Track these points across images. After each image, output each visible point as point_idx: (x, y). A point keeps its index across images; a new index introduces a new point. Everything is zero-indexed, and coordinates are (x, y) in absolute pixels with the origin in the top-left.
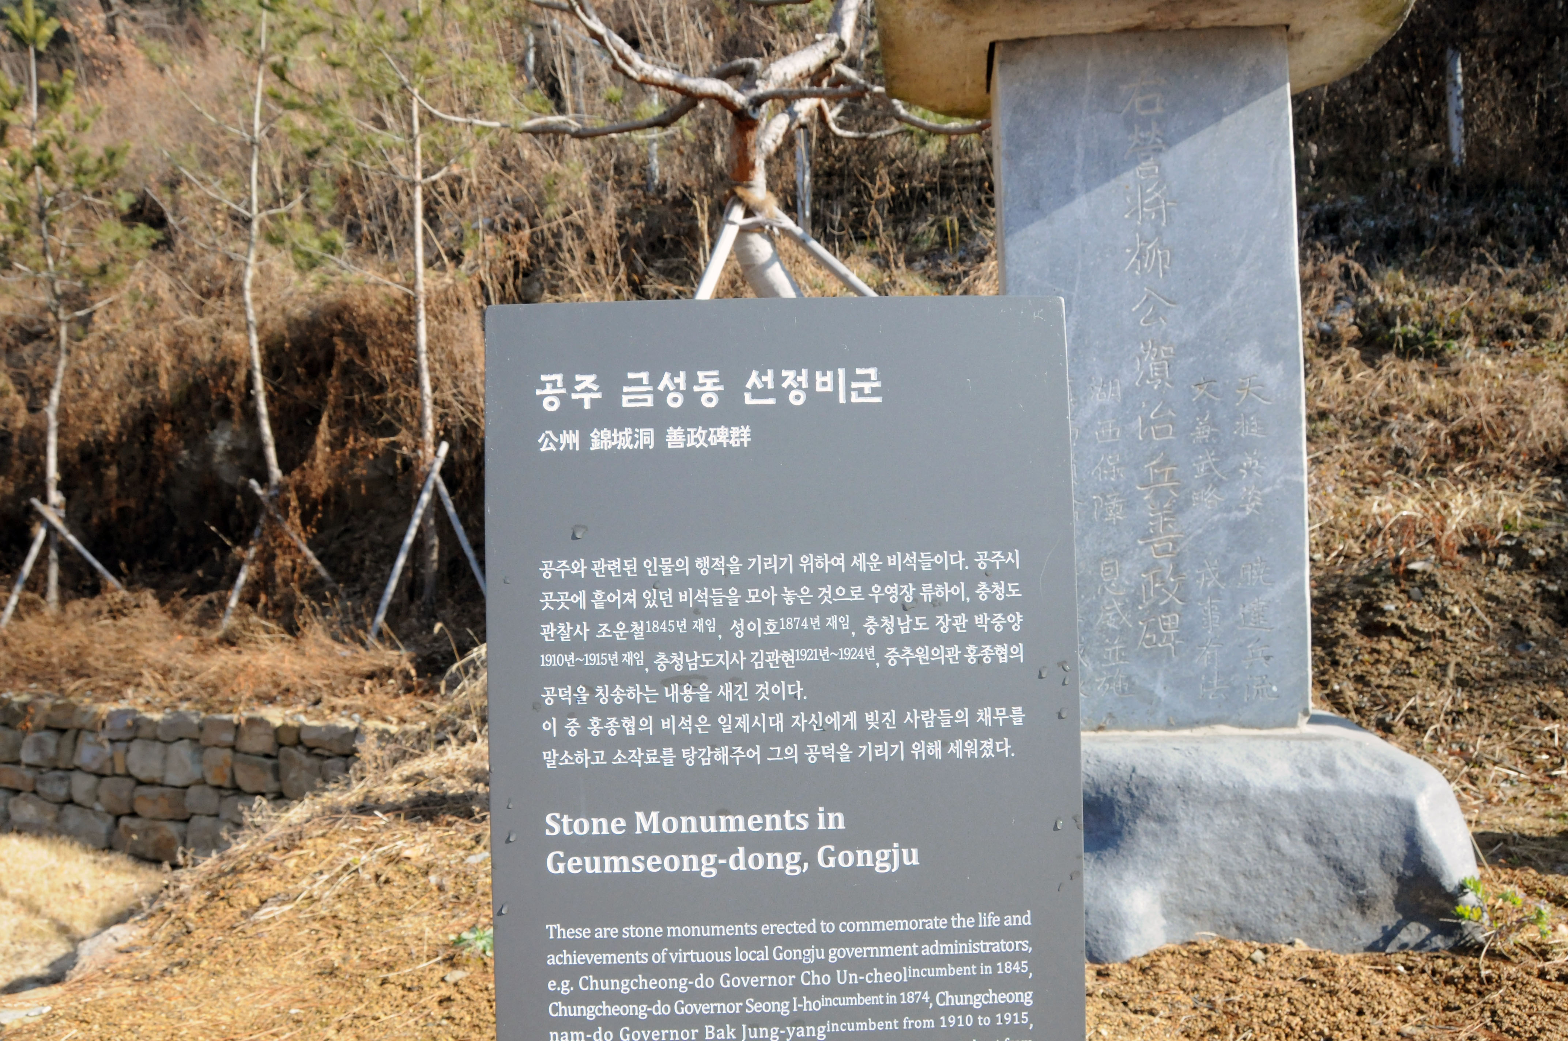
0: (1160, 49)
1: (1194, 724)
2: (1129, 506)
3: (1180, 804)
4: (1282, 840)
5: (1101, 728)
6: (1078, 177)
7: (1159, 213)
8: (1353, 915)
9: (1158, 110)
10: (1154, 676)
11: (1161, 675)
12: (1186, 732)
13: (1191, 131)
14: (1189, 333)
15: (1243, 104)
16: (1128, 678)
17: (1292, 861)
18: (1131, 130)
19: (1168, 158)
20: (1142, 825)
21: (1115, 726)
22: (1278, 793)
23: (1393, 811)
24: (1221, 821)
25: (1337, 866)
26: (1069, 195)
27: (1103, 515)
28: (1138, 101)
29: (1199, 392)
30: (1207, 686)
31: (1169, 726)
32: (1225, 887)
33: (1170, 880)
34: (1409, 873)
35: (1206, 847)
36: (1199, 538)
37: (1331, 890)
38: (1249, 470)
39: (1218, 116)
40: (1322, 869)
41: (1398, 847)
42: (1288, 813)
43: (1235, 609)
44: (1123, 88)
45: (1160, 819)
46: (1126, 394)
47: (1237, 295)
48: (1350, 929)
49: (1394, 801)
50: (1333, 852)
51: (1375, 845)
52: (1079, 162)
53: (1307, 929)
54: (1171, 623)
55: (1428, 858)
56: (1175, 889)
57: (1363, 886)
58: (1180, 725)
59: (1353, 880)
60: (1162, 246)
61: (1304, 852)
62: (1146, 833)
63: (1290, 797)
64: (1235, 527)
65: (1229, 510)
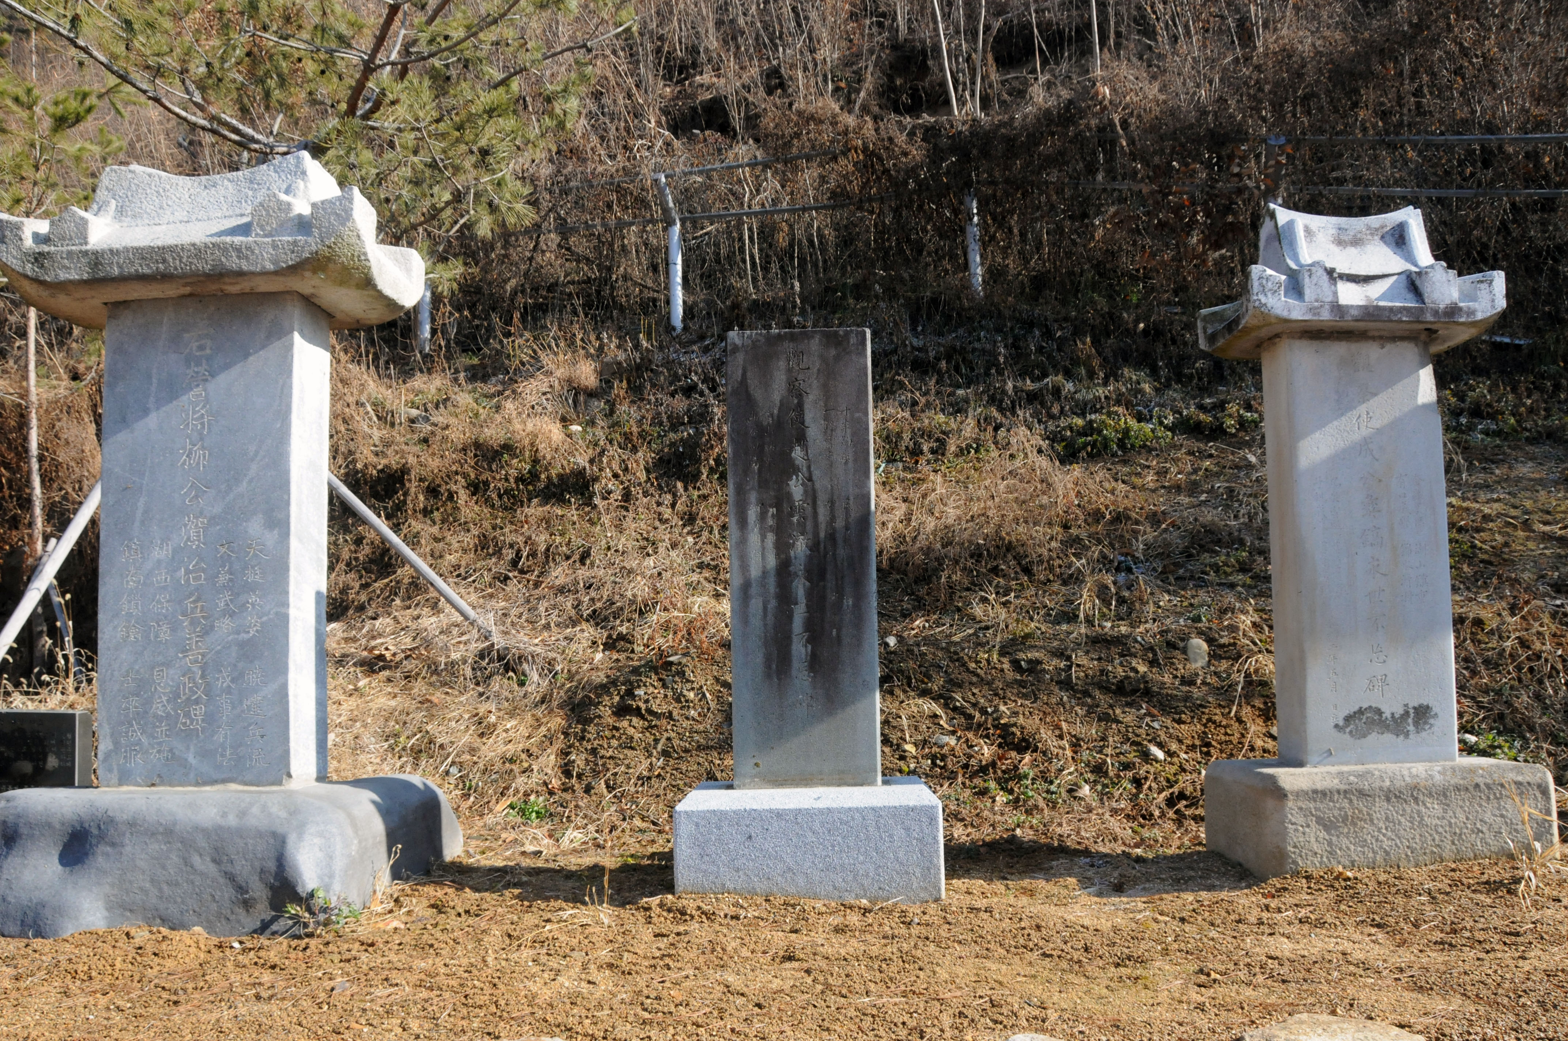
0: (212, 308)
1: (213, 782)
2: (173, 630)
3: (128, 835)
4: (196, 860)
5: (153, 785)
6: (152, 399)
7: (203, 424)
8: (241, 911)
9: (208, 351)
10: (188, 748)
11: (192, 748)
12: (208, 788)
13: (227, 367)
14: (217, 509)
15: (263, 347)
16: (171, 750)
17: (202, 874)
18: (188, 366)
19: (211, 386)
20: (103, 848)
21: (162, 783)
22: (197, 828)
23: (272, 841)
24: (154, 847)
25: (231, 878)
26: (146, 412)
27: (157, 637)
28: (195, 345)
29: (223, 550)
30: (222, 756)
31: (197, 784)
32: (153, 892)
33: (112, 885)
34: (277, 884)
35: (141, 864)
36: (218, 652)
37: (226, 895)
38: (253, 605)
39: (246, 356)
40: (222, 880)
41: (272, 865)
42: (202, 843)
43: (241, 702)
44: (186, 335)
45: (113, 845)
46: (175, 551)
47: (251, 481)
48: (239, 921)
49: (274, 834)
50: (229, 868)
51: (257, 864)
52: (153, 388)
53: (208, 921)
54: (199, 711)
55: (289, 873)
56: (116, 892)
57: (247, 892)
58: (205, 783)
59: (241, 887)
60: (203, 448)
61: (212, 869)
62: (103, 854)
63: (205, 831)
64: (242, 645)
65: (238, 633)
